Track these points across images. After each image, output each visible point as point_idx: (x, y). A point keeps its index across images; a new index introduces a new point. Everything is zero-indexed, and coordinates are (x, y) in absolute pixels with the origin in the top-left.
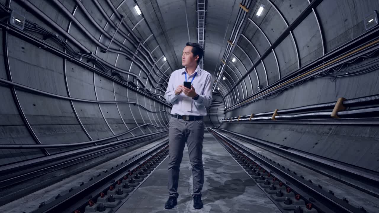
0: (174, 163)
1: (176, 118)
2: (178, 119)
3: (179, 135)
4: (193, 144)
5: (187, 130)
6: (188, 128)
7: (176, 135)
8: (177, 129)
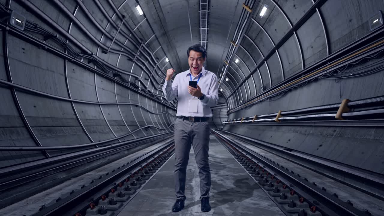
0: (181, 164)
1: (182, 119)
2: (184, 120)
3: (185, 136)
4: (199, 146)
5: (192, 131)
6: (194, 130)
7: (181, 137)
8: (182, 130)
